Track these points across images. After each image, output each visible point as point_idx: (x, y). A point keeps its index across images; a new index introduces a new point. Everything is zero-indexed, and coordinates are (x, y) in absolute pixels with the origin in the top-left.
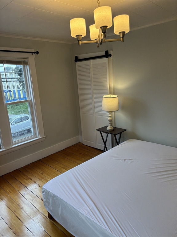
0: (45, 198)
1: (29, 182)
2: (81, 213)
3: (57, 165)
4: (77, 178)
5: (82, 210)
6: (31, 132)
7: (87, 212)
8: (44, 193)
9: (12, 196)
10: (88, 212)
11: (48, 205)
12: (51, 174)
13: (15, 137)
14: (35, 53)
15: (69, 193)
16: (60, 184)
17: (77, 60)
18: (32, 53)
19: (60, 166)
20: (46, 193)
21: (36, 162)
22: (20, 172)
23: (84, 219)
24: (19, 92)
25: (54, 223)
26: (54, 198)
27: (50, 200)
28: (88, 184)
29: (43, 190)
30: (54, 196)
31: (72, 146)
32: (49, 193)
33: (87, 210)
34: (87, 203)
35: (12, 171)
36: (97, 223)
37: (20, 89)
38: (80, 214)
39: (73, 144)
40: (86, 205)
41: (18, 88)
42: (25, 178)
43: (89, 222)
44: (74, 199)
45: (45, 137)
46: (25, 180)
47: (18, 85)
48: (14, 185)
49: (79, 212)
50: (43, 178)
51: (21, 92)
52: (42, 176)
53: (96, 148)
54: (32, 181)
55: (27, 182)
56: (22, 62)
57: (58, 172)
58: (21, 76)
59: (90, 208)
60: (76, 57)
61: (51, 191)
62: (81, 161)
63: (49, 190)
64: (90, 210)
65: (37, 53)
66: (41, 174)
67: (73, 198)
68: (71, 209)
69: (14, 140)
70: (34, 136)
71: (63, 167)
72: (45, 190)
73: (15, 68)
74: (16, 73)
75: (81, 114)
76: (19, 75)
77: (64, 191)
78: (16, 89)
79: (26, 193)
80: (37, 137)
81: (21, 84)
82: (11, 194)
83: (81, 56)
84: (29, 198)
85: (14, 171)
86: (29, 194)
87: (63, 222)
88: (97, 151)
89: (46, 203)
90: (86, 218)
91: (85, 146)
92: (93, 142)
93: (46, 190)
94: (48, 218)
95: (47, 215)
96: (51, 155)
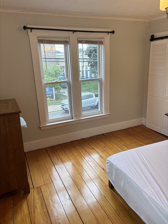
0: (108, 169)
1: (93, 152)
2: (145, 192)
3: (119, 142)
4: (141, 158)
5: (146, 189)
6: (98, 108)
7: (151, 193)
8: (108, 164)
9: (78, 160)
10: (153, 193)
11: (111, 176)
12: (113, 149)
13: (84, 111)
14: (111, 32)
15: (133, 170)
16: (124, 160)
17: (153, 39)
18: (108, 32)
19: (121, 144)
20: (110, 164)
21: (99, 135)
22: (86, 141)
23: (148, 198)
24: (87, 72)
25: (114, 193)
26: (118, 171)
27: (113, 172)
28: (153, 166)
29: (107, 161)
30: (117, 170)
31: (135, 127)
32: (113, 165)
33: (152, 191)
34: (151, 184)
35: (79, 139)
36: (163, 206)
37: (88, 70)
38: (143, 192)
39: (136, 125)
40: (150, 186)
41: (86, 68)
42: (90, 147)
43: (154, 203)
44: (138, 177)
45: (110, 114)
46: (90, 149)
47: (86, 66)
48: (81, 151)
49: (143, 191)
50: (105, 151)
51: (89, 72)
52: (104, 149)
53: (160, 133)
54: (95, 151)
55: (91, 151)
56: (98, 42)
57: (119, 148)
58: (90, 57)
59: (155, 190)
60: (153, 36)
61: (115, 164)
62: (143, 142)
63: (113, 163)
64: (155, 192)
65: (113, 32)
66: (103, 147)
67: (137, 175)
68: (135, 185)
69: (83, 113)
70: (101, 112)
71: (125, 145)
72: (109, 162)
73: (86, 49)
74: (86, 54)
75: (148, 97)
76: (89, 56)
77: (128, 167)
78: (84, 69)
79: (90, 160)
80: (103, 113)
81: (89, 65)
82: (78, 158)
83: (157, 35)
84: (93, 166)
85: (81, 139)
86: (92, 161)
87: (124, 194)
88: (161, 136)
89: (109, 174)
90: (150, 197)
91: (149, 129)
92: (158, 126)
93: (111, 162)
94: (108, 186)
95: (108, 184)
96: (114, 131)
